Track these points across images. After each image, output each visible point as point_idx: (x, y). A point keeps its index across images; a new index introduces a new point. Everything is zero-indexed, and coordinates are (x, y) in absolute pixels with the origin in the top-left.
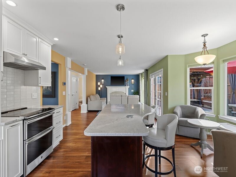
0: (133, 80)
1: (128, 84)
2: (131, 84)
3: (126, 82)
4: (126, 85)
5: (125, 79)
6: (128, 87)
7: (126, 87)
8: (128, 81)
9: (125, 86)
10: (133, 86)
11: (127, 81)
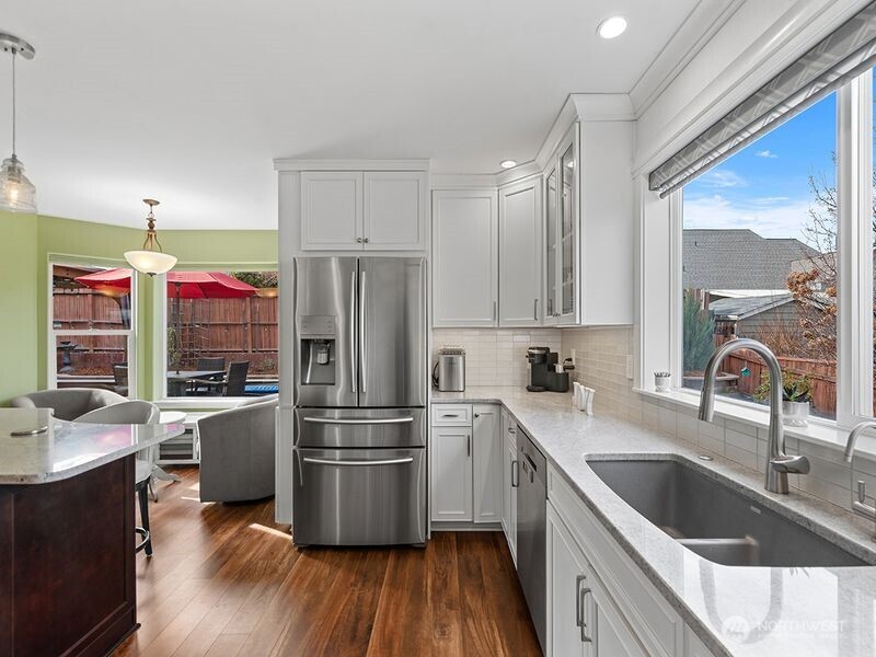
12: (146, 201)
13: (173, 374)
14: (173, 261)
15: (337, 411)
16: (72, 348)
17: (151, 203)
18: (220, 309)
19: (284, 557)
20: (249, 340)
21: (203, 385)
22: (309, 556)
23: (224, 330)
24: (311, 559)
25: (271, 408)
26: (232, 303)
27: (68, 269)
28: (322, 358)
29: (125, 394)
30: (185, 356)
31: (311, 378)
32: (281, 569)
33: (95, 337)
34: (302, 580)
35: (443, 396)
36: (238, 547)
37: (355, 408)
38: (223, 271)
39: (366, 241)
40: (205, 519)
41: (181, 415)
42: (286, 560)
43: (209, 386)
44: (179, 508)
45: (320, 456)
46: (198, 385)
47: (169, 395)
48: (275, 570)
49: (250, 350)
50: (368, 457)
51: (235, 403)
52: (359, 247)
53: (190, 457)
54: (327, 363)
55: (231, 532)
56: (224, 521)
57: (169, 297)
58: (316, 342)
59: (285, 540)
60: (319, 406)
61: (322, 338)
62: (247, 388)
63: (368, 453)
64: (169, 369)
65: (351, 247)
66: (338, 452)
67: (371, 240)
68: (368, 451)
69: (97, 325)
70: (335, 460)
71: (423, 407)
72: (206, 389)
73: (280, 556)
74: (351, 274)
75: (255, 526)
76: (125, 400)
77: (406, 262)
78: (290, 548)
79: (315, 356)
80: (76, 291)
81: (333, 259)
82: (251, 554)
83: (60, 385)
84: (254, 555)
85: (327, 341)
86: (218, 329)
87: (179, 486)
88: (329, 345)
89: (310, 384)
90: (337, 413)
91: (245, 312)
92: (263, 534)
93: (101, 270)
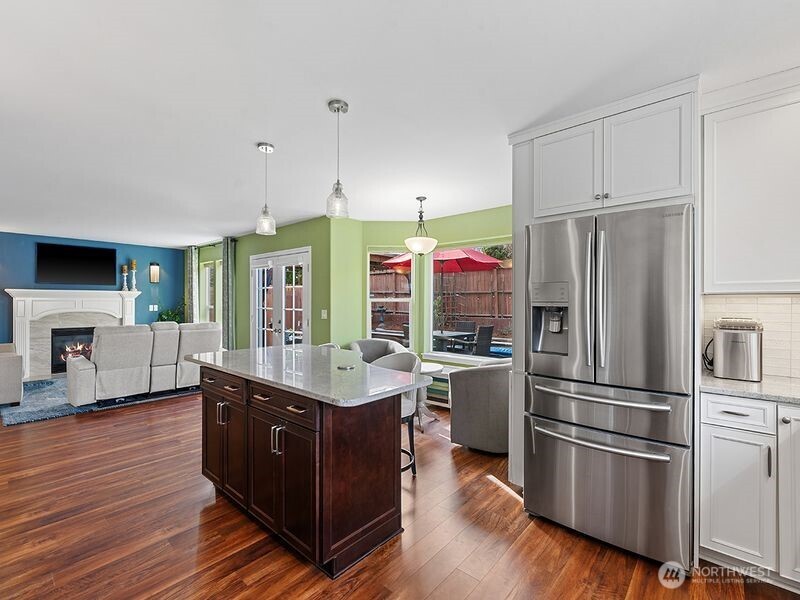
0: (155, 270)
1: (134, 282)
2: (146, 283)
3: (122, 271)
4: (125, 286)
5: (120, 260)
6: (136, 293)
7: (125, 292)
8: (134, 272)
9: (121, 289)
10: (155, 292)
11: (130, 268)
12: (418, 198)
13: (438, 333)
14: (434, 242)
15: (572, 384)
16: (384, 311)
17: (421, 199)
18: (474, 281)
19: (515, 518)
20: (496, 306)
21: (459, 344)
22: (540, 527)
23: (477, 299)
24: (541, 532)
25: (506, 370)
26: (483, 274)
27: (380, 256)
28: (555, 326)
29: (407, 346)
30: (449, 319)
31: (543, 345)
32: (512, 529)
33: (397, 303)
34: (531, 550)
35: (720, 386)
36: (475, 493)
37: (591, 383)
38: (472, 247)
39: (606, 196)
40: (454, 458)
41: (440, 367)
42: (517, 522)
43: (463, 345)
44: (437, 442)
45: (554, 428)
46: (456, 343)
47: (434, 350)
48: (506, 528)
49: (496, 315)
50: (609, 441)
51: (480, 362)
52: (598, 204)
53: (446, 402)
54: (561, 332)
55: (472, 476)
56: (468, 465)
57: (435, 272)
58: (549, 310)
59: (517, 502)
60: (553, 376)
61: (555, 305)
62: (492, 349)
63: (609, 438)
64: (435, 329)
65: (589, 206)
66: (574, 428)
67: (613, 194)
68: (609, 436)
69: (397, 295)
70: (571, 437)
71: (686, 395)
72: (460, 347)
73: (512, 515)
74: (587, 235)
75: (491, 477)
76: (406, 350)
77: (662, 213)
78: (521, 511)
79: (547, 324)
80: (385, 271)
81: (569, 222)
82: (486, 503)
83: (373, 336)
84: (489, 505)
85: (560, 309)
86: (472, 298)
87: (438, 424)
88: (562, 312)
89: (542, 352)
90: (573, 386)
91: (492, 283)
92: (498, 488)
93: (396, 255)
